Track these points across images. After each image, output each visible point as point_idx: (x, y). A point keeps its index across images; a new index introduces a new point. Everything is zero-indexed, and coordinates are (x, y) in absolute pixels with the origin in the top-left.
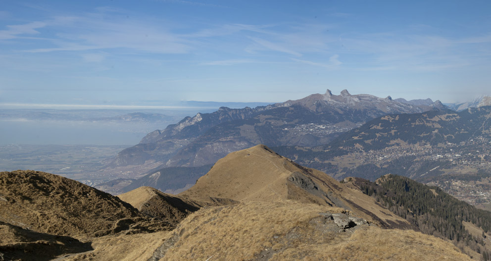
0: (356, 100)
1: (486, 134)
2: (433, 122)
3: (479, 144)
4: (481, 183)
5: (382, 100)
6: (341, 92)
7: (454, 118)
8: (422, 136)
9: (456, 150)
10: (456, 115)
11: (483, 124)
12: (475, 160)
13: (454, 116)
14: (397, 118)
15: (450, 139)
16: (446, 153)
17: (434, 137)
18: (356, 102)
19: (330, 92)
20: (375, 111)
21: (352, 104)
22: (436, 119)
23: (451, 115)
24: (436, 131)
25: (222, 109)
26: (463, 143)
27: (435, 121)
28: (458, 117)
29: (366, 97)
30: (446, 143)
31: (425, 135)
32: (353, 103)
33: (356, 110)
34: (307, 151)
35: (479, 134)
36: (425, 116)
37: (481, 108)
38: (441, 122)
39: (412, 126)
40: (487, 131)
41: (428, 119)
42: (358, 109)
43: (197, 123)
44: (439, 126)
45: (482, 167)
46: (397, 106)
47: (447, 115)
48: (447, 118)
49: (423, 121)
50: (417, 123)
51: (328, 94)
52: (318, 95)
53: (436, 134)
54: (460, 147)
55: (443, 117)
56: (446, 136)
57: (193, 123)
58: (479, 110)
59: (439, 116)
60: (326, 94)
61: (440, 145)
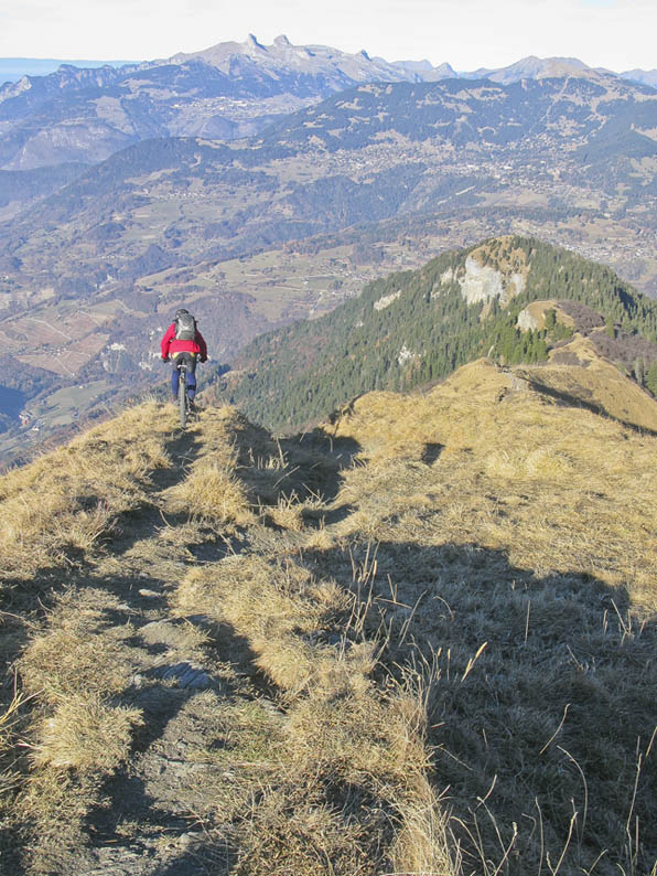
0: (303, 55)
1: (552, 130)
2: (457, 101)
3: (544, 149)
4: (567, 226)
5: (350, 57)
6: (276, 40)
7: (496, 96)
8: (436, 126)
9: (503, 156)
10: (500, 90)
11: (548, 111)
12: (542, 178)
13: (497, 93)
14: (389, 90)
15: (488, 136)
16: (482, 161)
17: (459, 130)
18: (302, 60)
19: (254, 38)
20: (337, 78)
21: (295, 63)
22: (463, 95)
23: (490, 89)
24: (463, 119)
25: (63, 69)
26: (513, 145)
27: (462, 100)
28: (503, 95)
29: (320, 50)
30: (480, 143)
31: (443, 124)
32: (297, 61)
33: (303, 74)
34: (217, 147)
35: (542, 129)
36: (442, 88)
37: (544, 80)
38: (471, 102)
39: (419, 107)
40: (554, 125)
41: (448, 95)
42: (306, 73)
43: (23, 93)
44: (468, 110)
45: (556, 193)
46: (377, 69)
47: (483, 89)
48: (482, 96)
49: (438, 99)
50: (427, 102)
51: (251, 43)
52: (232, 44)
53: (463, 125)
54: (508, 152)
55: (476, 93)
56: (480, 130)
57: (17, 93)
58: (541, 83)
59: (469, 91)
60: (246, 44)
61: (470, 145)
